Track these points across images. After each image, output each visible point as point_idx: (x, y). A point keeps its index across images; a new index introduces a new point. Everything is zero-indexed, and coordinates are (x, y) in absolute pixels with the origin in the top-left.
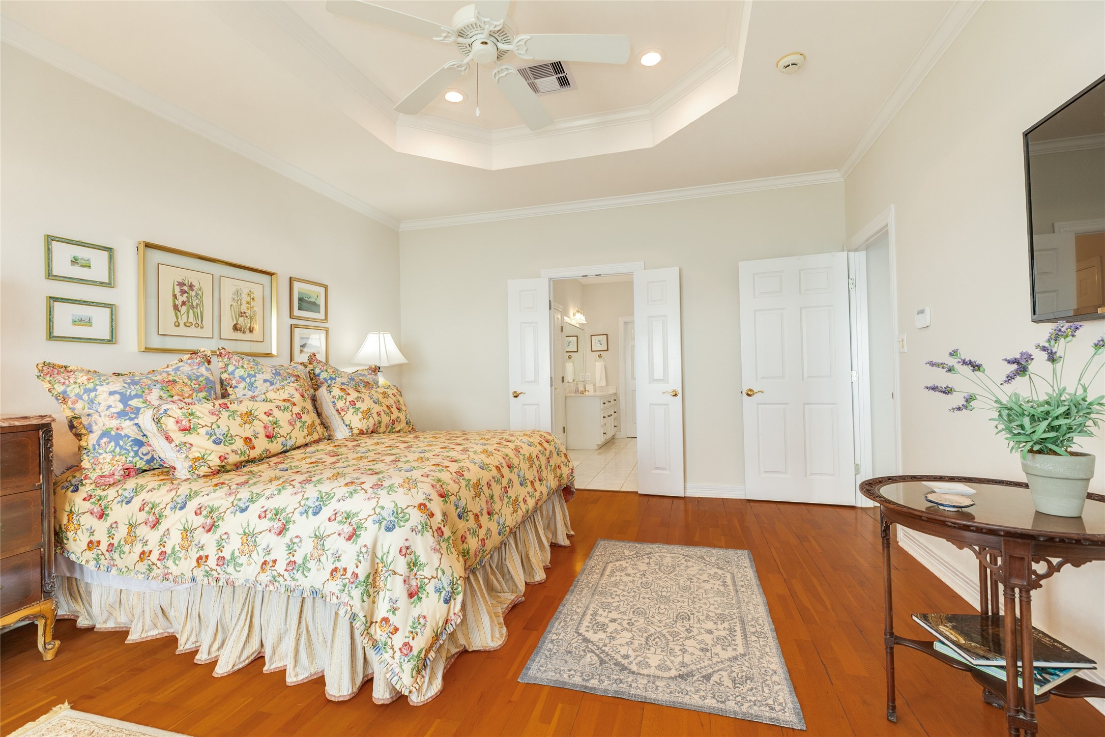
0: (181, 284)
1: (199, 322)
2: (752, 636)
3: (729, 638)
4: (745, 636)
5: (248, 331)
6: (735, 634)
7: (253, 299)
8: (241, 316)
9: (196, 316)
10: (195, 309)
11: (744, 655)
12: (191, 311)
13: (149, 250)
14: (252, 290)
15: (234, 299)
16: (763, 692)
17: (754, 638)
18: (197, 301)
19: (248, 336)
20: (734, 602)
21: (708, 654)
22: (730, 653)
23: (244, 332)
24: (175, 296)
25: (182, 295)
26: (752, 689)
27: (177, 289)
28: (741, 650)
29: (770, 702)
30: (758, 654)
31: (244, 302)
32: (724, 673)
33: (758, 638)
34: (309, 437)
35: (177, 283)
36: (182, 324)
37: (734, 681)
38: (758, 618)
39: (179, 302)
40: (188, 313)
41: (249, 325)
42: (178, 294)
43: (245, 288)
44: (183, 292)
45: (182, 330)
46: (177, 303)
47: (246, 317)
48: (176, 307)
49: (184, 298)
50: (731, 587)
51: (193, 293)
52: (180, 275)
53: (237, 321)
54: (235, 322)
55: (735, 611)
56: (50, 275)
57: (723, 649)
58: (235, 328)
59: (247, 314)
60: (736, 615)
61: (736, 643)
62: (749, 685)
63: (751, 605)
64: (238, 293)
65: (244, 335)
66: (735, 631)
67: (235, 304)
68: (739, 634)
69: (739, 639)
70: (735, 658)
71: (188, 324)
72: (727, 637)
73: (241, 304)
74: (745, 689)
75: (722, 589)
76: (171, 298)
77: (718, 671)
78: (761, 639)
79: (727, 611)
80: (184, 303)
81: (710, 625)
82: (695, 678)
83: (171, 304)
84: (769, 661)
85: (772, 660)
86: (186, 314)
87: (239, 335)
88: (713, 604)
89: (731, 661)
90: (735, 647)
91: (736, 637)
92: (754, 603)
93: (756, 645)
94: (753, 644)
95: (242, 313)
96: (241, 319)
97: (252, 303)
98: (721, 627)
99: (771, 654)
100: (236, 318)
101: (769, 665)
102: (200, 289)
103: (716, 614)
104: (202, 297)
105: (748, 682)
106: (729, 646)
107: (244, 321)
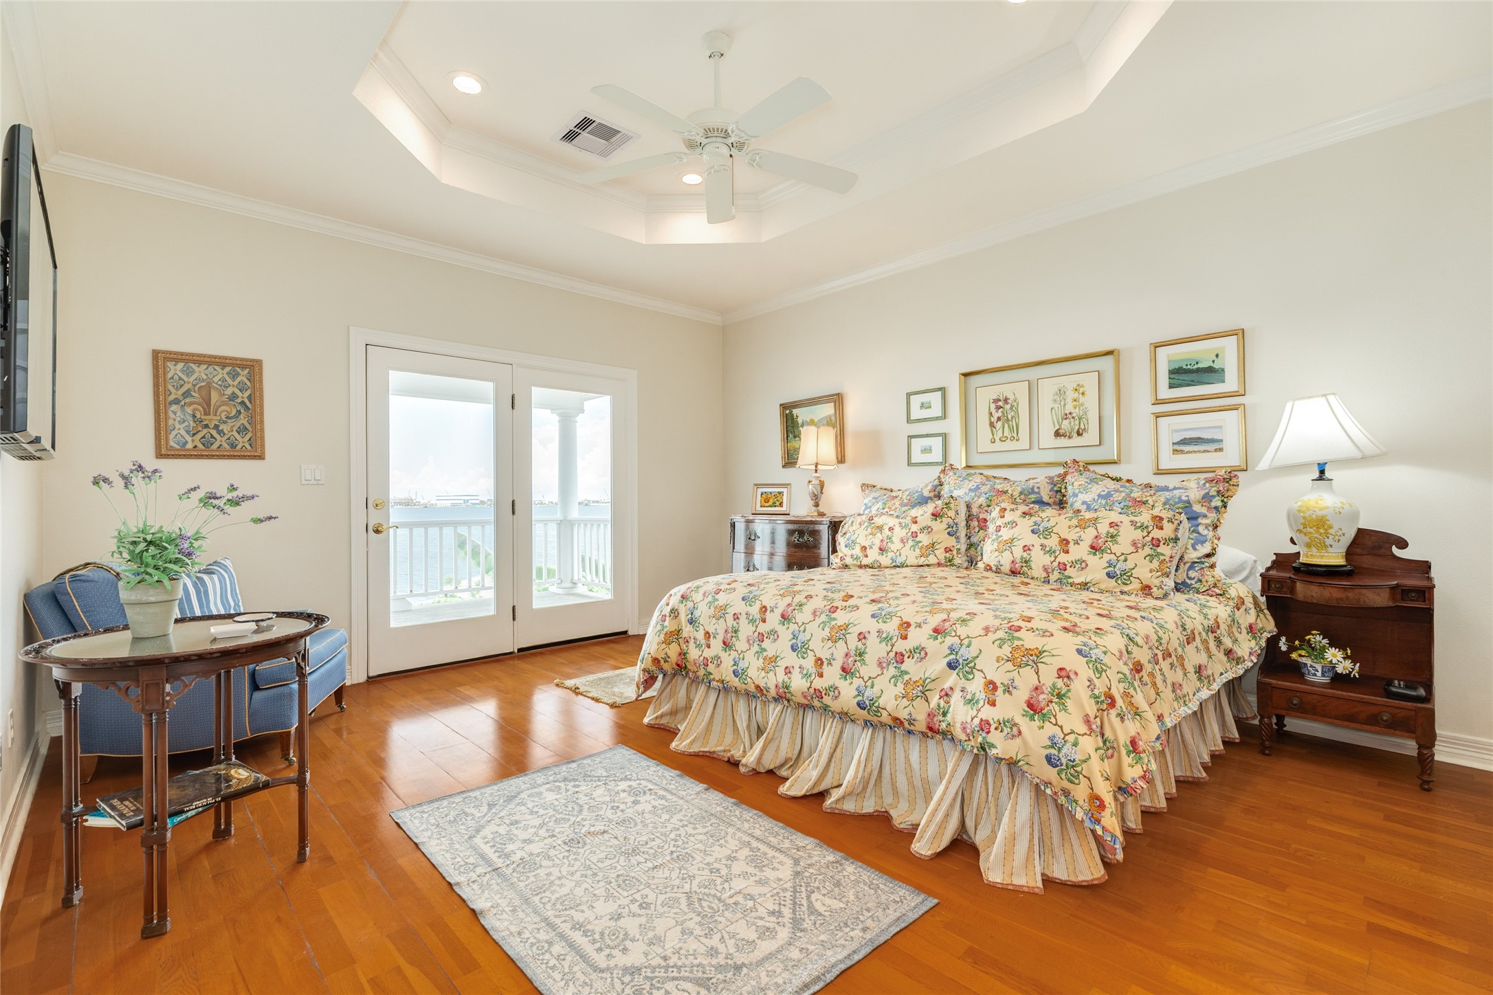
0: (997, 400)
1: (1015, 435)
2: (475, 862)
3: (500, 846)
4: (483, 856)
5: (1075, 435)
6: (497, 854)
7: (1083, 394)
8: (1066, 419)
9: (1011, 430)
10: (1010, 423)
11: (470, 838)
12: (1006, 425)
13: (968, 378)
14: (1081, 383)
15: (1055, 401)
16: (435, 819)
17: (471, 860)
18: (1012, 413)
19: (1076, 441)
20: (536, 899)
21: (508, 822)
22: (487, 831)
23: (1070, 437)
24: (991, 414)
25: (997, 411)
26: (446, 816)
27: (993, 406)
28: (478, 840)
29: (425, 816)
30: (457, 846)
31: (1069, 400)
32: (479, 815)
33: (467, 863)
34: (923, 559)
35: (992, 401)
36: (997, 440)
37: (466, 814)
38: (483, 891)
39: (994, 419)
40: (1003, 428)
41: (1077, 427)
42: (993, 410)
43: (1069, 383)
44: (998, 408)
45: (999, 446)
46: (992, 420)
47: (1073, 418)
48: (992, 425)
49: (1000, 414)
50: (565, 928)
51: (1008, 407)
52: (993, 393)
53: (1060, 426)
54: (1057, 427)
55: (522, 885)
56: (909, 421)
57: (497, 832)
58: (1057, 434)
59: (1074, 415)
60: (515, 880)
61: (488, 845)
62: (451, 818)
63: (507, 909)
64: (1061, 392)
65: (1070, 441)
66: (499, 857)
67: (1056, 406)
68: (494, 857)
69: (487, 850)
70: (478, 831)
71: (1004, 439)
72: (504, 846)
73: (1065, 404)
74: (452, 813)
75: (579, 917)
76: (987, 416)
77: (484, 816)
78: (463, 863)
79: (532, 879)
80: (999, 419)
81: (535, 848)
82: (501, 801)
83: (988, 423)
84: (441, 844)
85: (437, 848)
86: (1001, 429)
87: (1063, 442)
88: (560, 878)
89: (481, 826)
90: (486, 840)
91: (493, 850)
92: (505, 916)
93: (465, 854)
94: (468, 854)
95: (1066, 415)
96: (1066, 422)
97: (1082, 399)
98: (519, 854)
99: (441, 853)
100: (1058, 422)
101: (439, 842)
102: (1015, 401)
103: (541, 866)
104: (1017, 409)
105: (452, 819)
106: (493, 839)
107: (1070, 423)
